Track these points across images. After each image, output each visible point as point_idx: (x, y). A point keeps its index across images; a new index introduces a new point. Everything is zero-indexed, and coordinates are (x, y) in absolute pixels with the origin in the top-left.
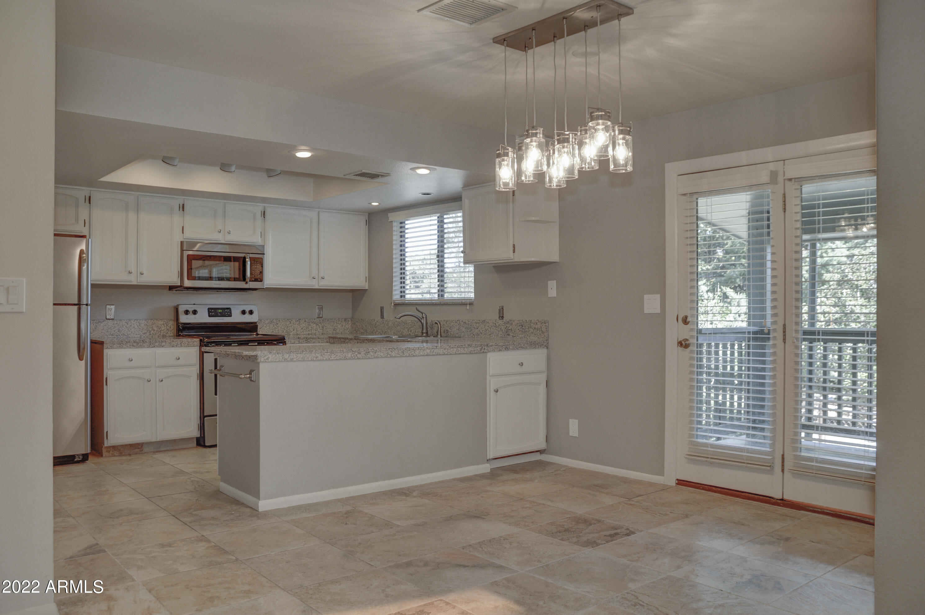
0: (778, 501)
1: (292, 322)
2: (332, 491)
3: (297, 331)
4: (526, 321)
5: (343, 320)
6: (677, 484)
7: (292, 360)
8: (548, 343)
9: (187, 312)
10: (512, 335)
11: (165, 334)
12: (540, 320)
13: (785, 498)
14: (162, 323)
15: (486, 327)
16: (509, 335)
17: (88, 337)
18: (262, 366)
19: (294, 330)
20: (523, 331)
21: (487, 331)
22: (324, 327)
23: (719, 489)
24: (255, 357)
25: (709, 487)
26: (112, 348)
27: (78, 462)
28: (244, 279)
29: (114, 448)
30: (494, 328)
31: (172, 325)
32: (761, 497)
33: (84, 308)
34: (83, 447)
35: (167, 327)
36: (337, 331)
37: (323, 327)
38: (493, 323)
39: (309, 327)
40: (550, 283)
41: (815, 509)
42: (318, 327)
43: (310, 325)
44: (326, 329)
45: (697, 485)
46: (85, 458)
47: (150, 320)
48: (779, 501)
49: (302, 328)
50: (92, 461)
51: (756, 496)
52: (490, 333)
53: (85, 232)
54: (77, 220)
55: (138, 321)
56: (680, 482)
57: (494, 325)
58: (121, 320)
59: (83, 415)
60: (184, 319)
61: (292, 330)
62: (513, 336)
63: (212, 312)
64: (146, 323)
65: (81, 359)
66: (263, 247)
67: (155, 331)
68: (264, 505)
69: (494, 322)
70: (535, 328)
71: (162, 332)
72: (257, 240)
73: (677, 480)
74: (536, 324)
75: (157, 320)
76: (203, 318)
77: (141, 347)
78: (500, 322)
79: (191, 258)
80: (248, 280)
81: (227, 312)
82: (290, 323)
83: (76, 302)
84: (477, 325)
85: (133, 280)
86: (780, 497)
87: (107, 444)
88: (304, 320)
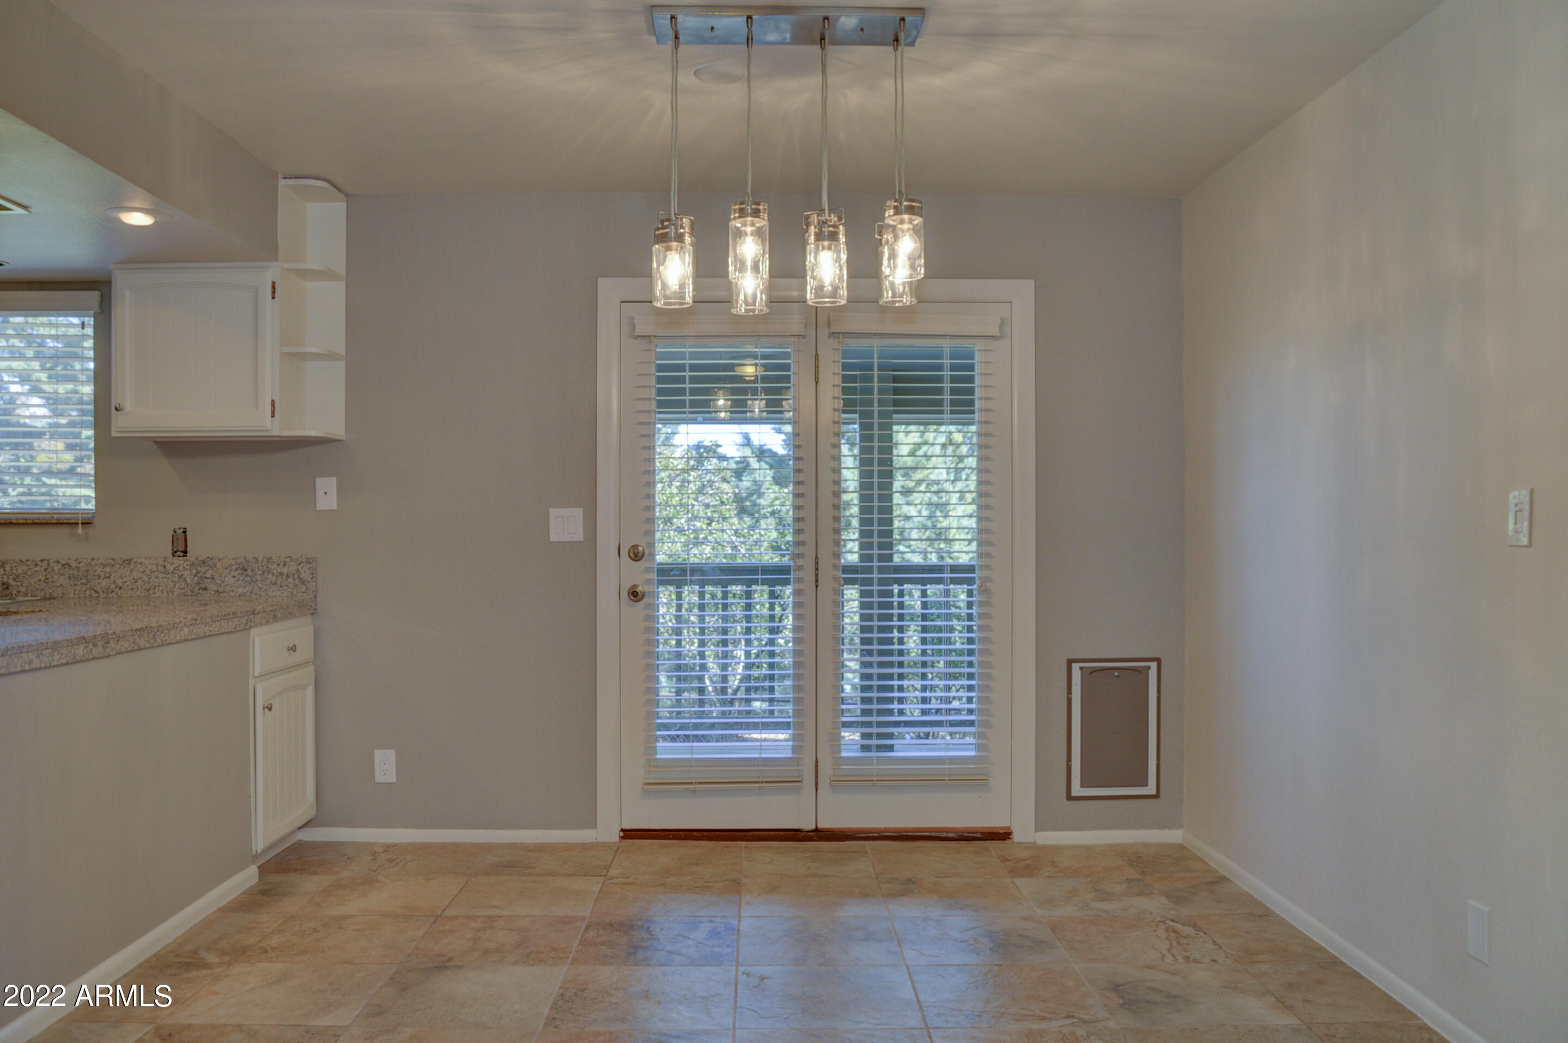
0: (809, 834)
4: (256, 559)
6: (623, 838)
8: (316, 604)
10: (215, 588)
12: (293, 557)
13: (820, 826)
15: (136, 575)
16: (205, 589)
20: (248, 579)
21: (140, 583)
23: (705, 834)
25: (686, 833)
30: (161, 575)
32: (781, 833)
38: (157, 565)
40: (320, 481)
41: (869, 835)
45: (661, 834)
48: (811, 834)
51: (773, 833)
52: (147, 586)
56: (629, 834)
57: (161, 568)
62: (217, 591)
69: (161, 561)
70: (281, 574)
73: (622, 830)
74: (285, 565)
78: (179, 561)
84: (108, 569)
86: (812, 826)
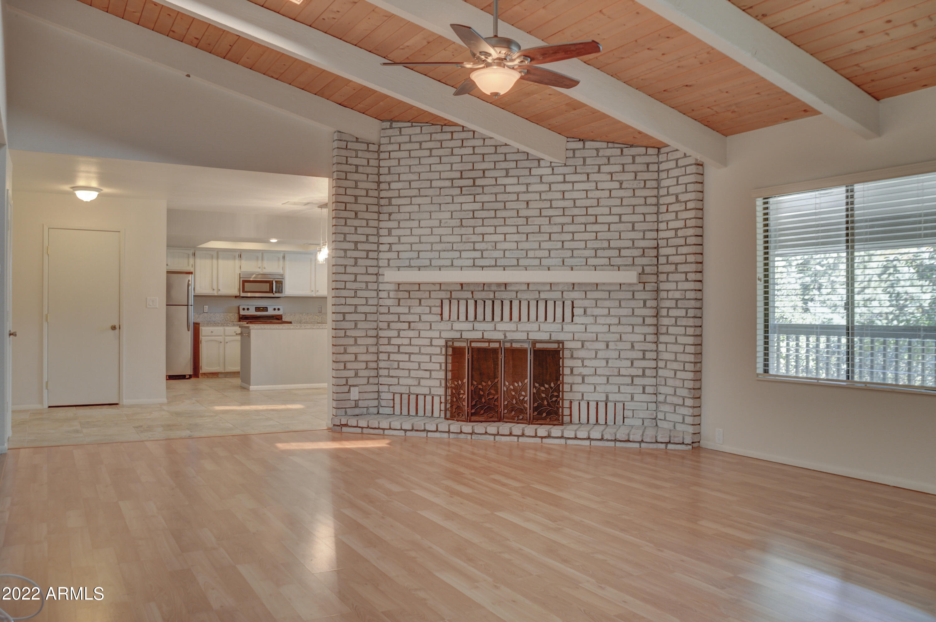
1: (303, 315)
2: (284, 385)
3: (306, 320)
7: (265, 329)
9: (244, 309)
11: (232, 320)
17: (192, 321)
18: (252, 331)
24: (248, 327)
26: (203, 326)
27: (187, 379)
28: (272, 292)
29: (204, 374)
31: (237, 315)
33: (190, 307)
34: (189, 371)
35: (233, 316)
37: (322, 318)
42: (318, 318)
43: (314, 316)
46: (190, 377)
47: (226, 313)
49: (309, 318)
50: (193, 380)
53: (192, 270)
54: (188, 265)
55: (220, 313)
58: (211, 313)
59: (190, 356)
60: (242, 313)
61: (303, 319)
63: (258, 309)
64: (224, 315)
65: (189, 330)
66: (282, 275)
67: (227, 319)
68: (252, 388)
72: (281, 271)
75: (229, 313)
76: (252, 312)
77: (218, 326)
79: (244, 282)
80: (274, 292)
81: (265, 309)
83: (186, 304)
85: (215, 293)
87: (201, 372)
88: (310, 314)
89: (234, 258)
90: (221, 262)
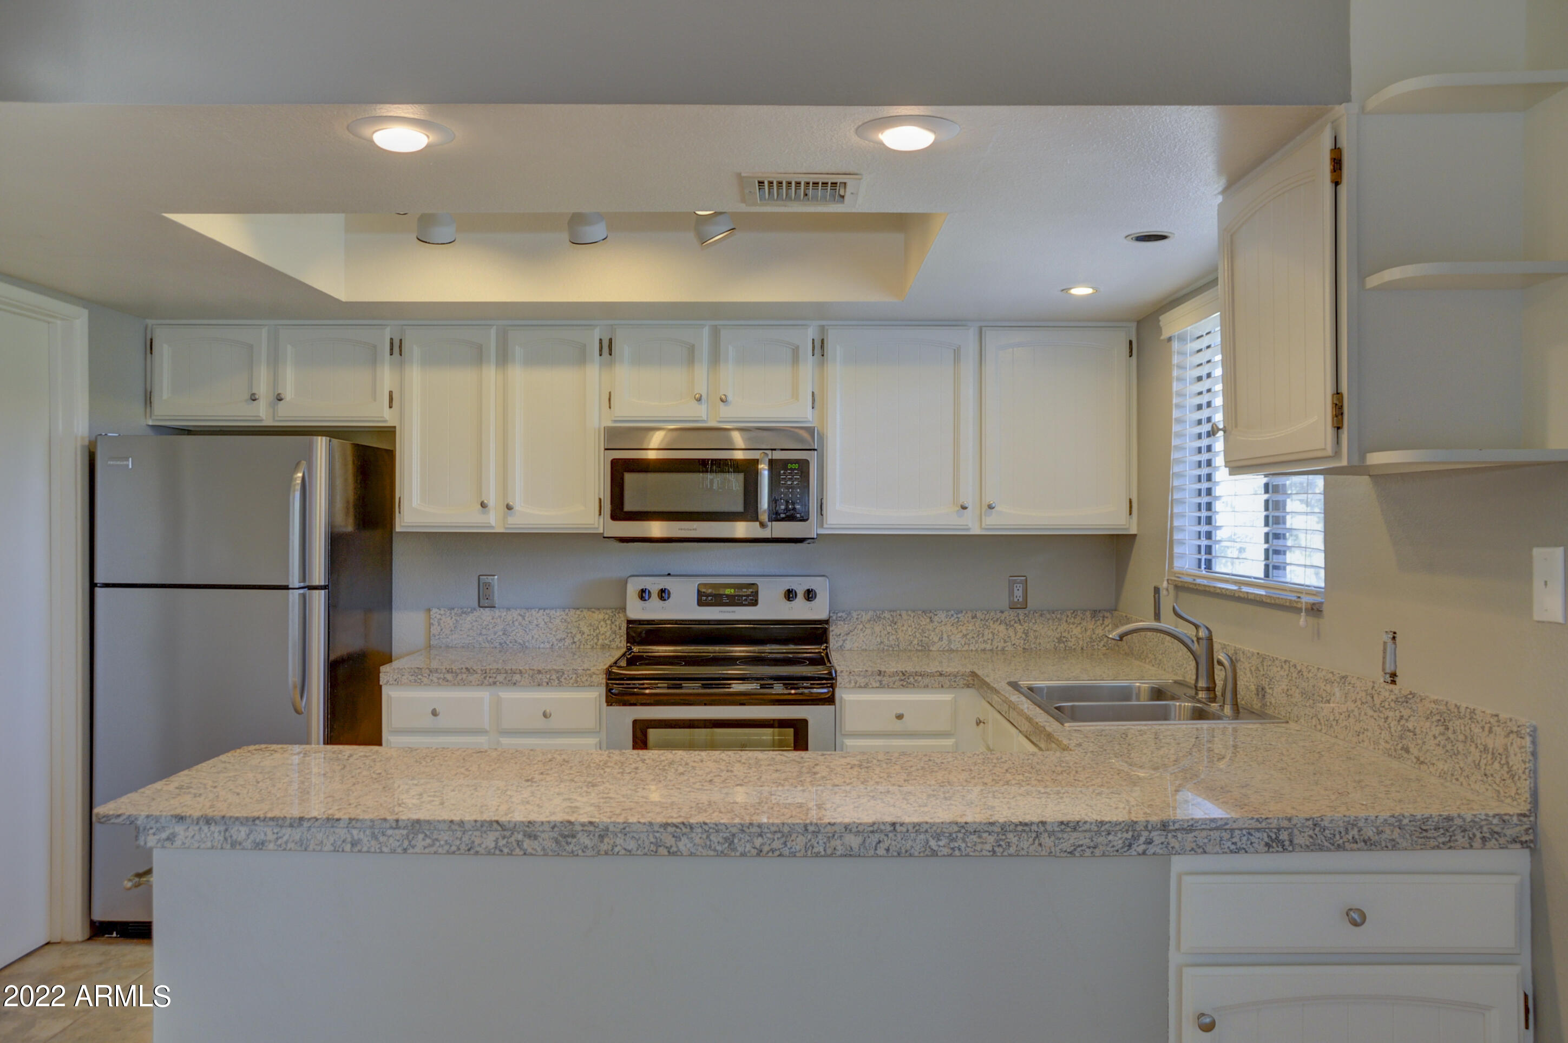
1: (936, 619)
3: (950, 641)
5: (1088, 614)
9: (643, 594)
11: (607, 642)
14: (601, 616)
19: (941, 639)
22: (1031, 634)
35: (613, 626)
36: (1070, 644)
37: (1026, 634)
39: (986, 632)
42: (1011, 632)
43: (988, 627)
44: (1036, 638)
47: (572, 611)
49: (965, 636)
53: (390, 418)
54: (372, 394)
55: (547, 611)
58: (508, 609)
60: (637, 611)
61: (936, 639)
63: (708, 594)
64: (565, 617)
67: (585, 636)
71: (601, 637)
72: (802, 414)
75: (589, 609)
76: (683, 608)
78: (1387, 692)
79: (620, 466)
80: (764, 517)
81: (746, 594)
82: (931, 621)
88: (970, 614)
89: (581, 359)
90: (518, 375)
